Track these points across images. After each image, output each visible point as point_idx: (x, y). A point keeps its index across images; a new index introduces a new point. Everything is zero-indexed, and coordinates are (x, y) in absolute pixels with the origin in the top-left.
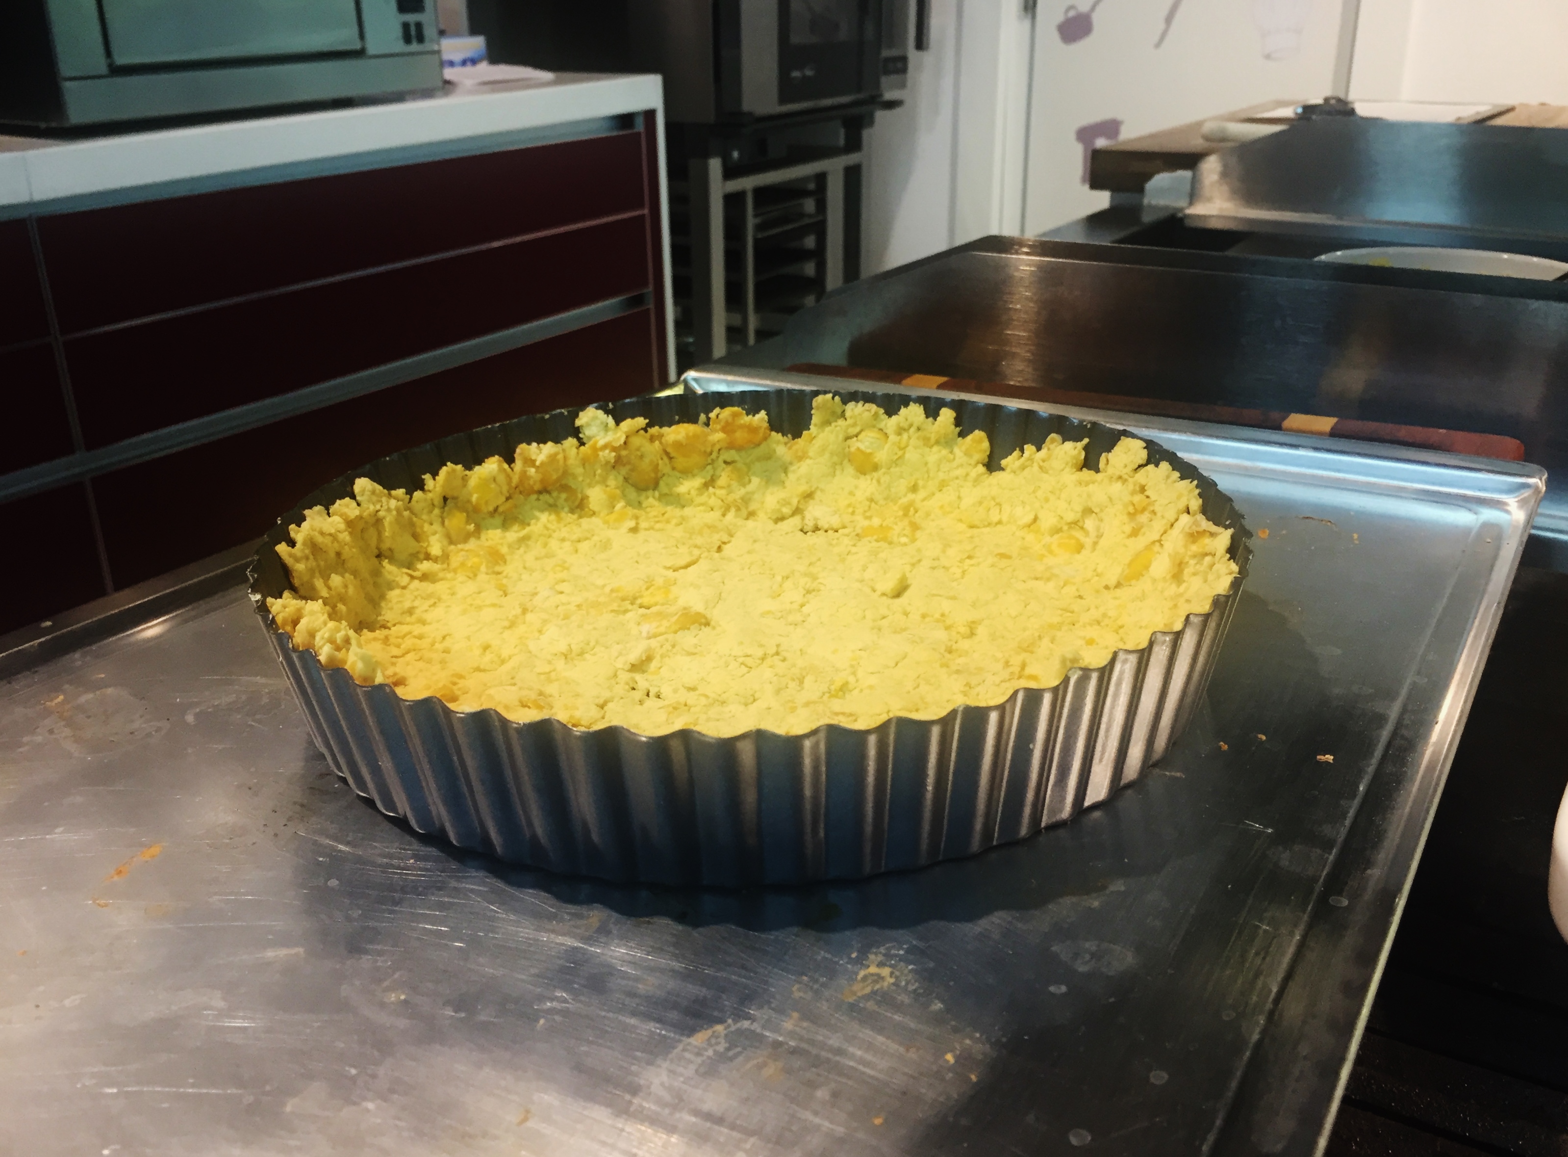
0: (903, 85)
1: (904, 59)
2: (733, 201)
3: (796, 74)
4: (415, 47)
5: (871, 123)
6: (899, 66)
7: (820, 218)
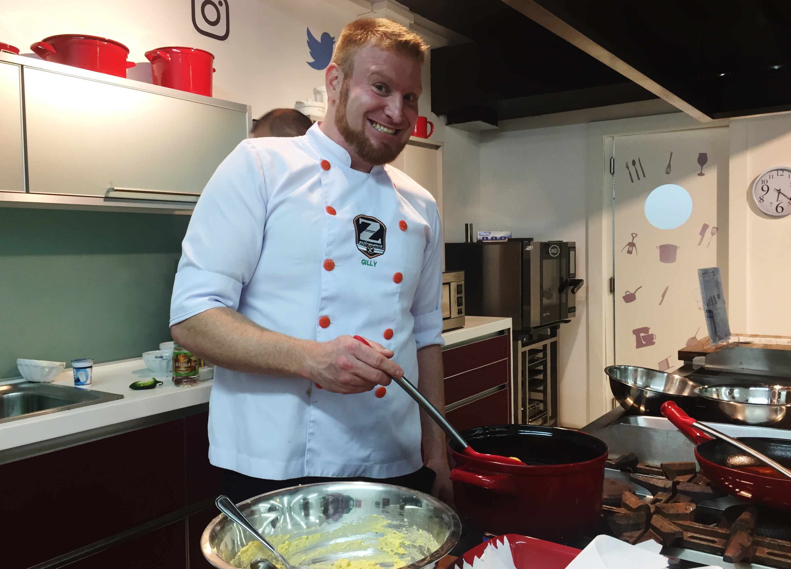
3: (544, 315)
4: (460, 315)
5: (559, 328)
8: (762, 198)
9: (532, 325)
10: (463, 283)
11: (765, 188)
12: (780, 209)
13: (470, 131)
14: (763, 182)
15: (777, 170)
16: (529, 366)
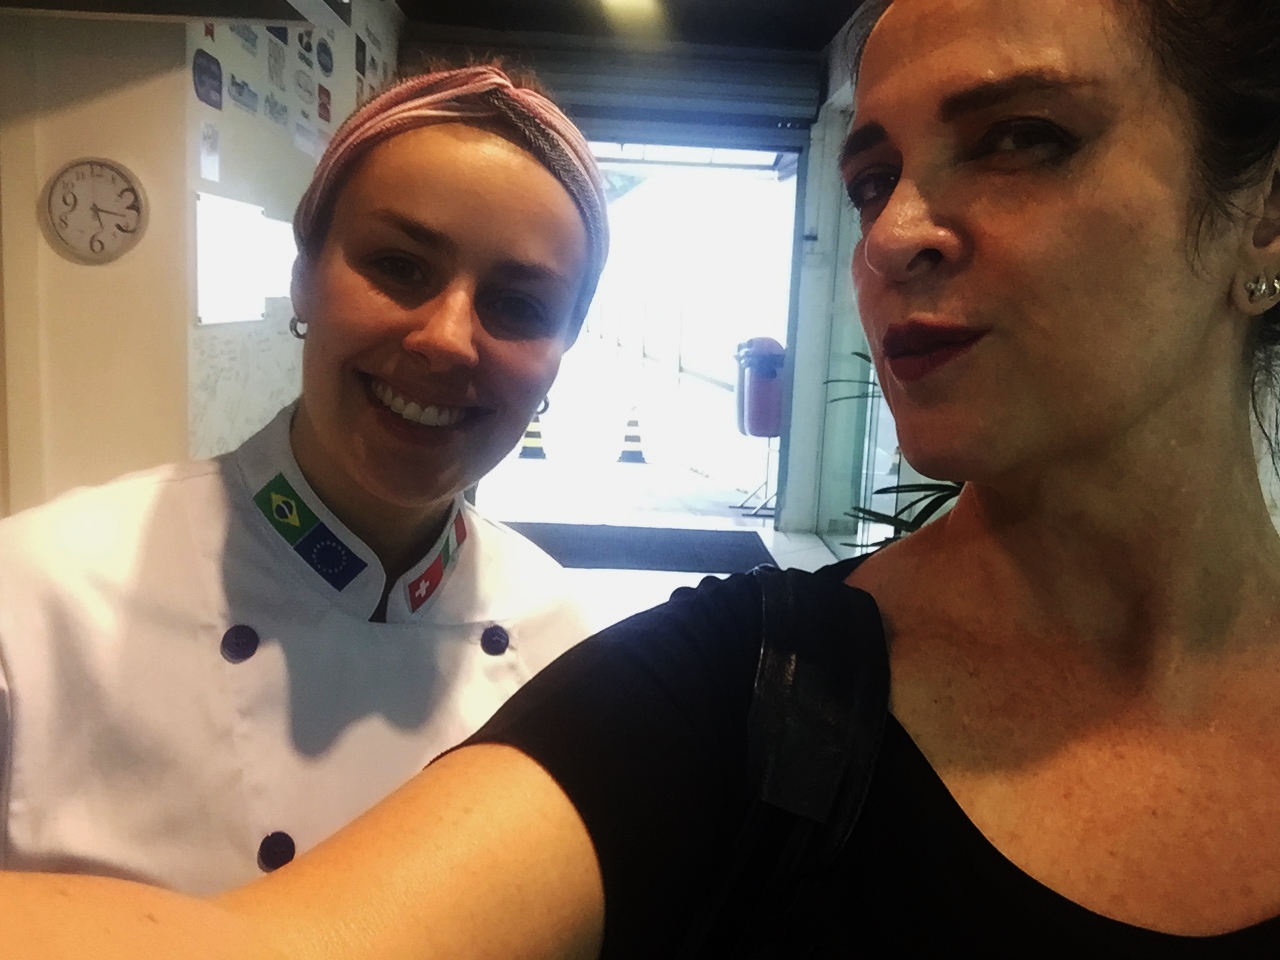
8: (63, 218)
11: (70, 200)
12: (97, 246)
14: (65, 186)
15: (92, 163)
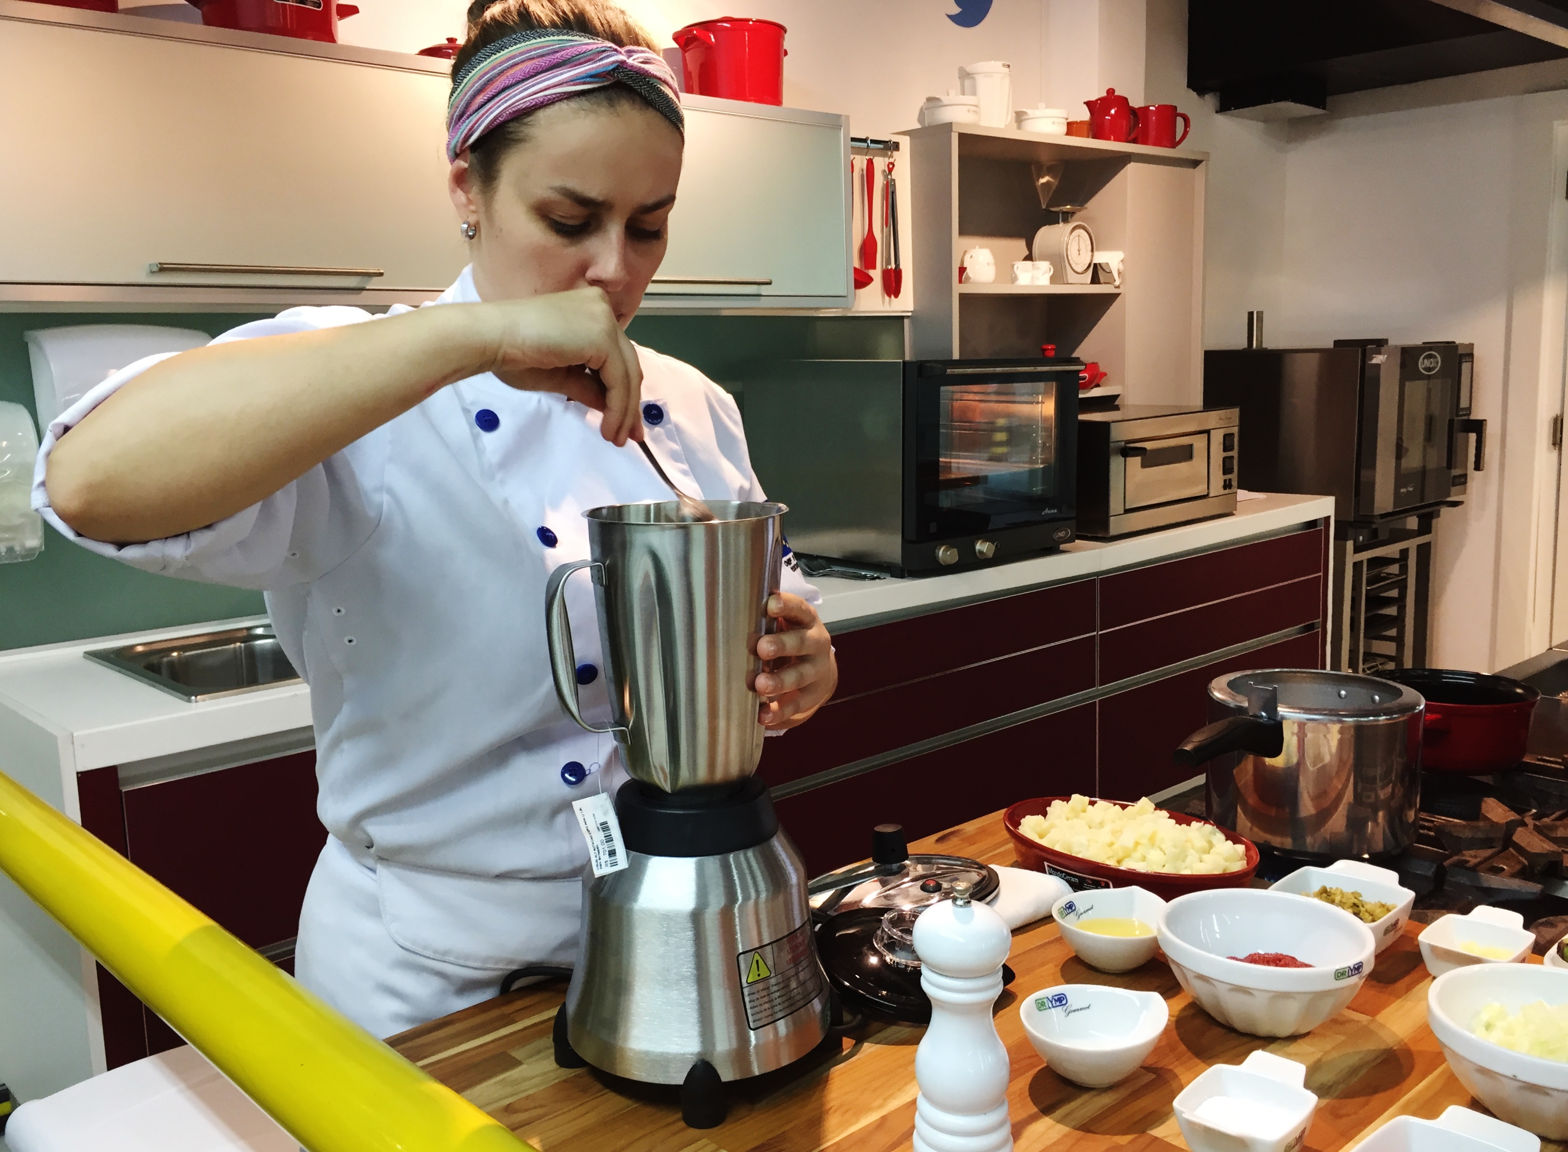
0: (1464, 492)
1: (1465, 476)
2: (1357, 566)
3: (1403, 490)
4: (1227, 491)
5: (1438, 516)
6: (1462, 480)
7: (1404, 577)
9: (1377, 512)
10: (1235, 430)
13: (1265, 121)
16: (1367, 591)
